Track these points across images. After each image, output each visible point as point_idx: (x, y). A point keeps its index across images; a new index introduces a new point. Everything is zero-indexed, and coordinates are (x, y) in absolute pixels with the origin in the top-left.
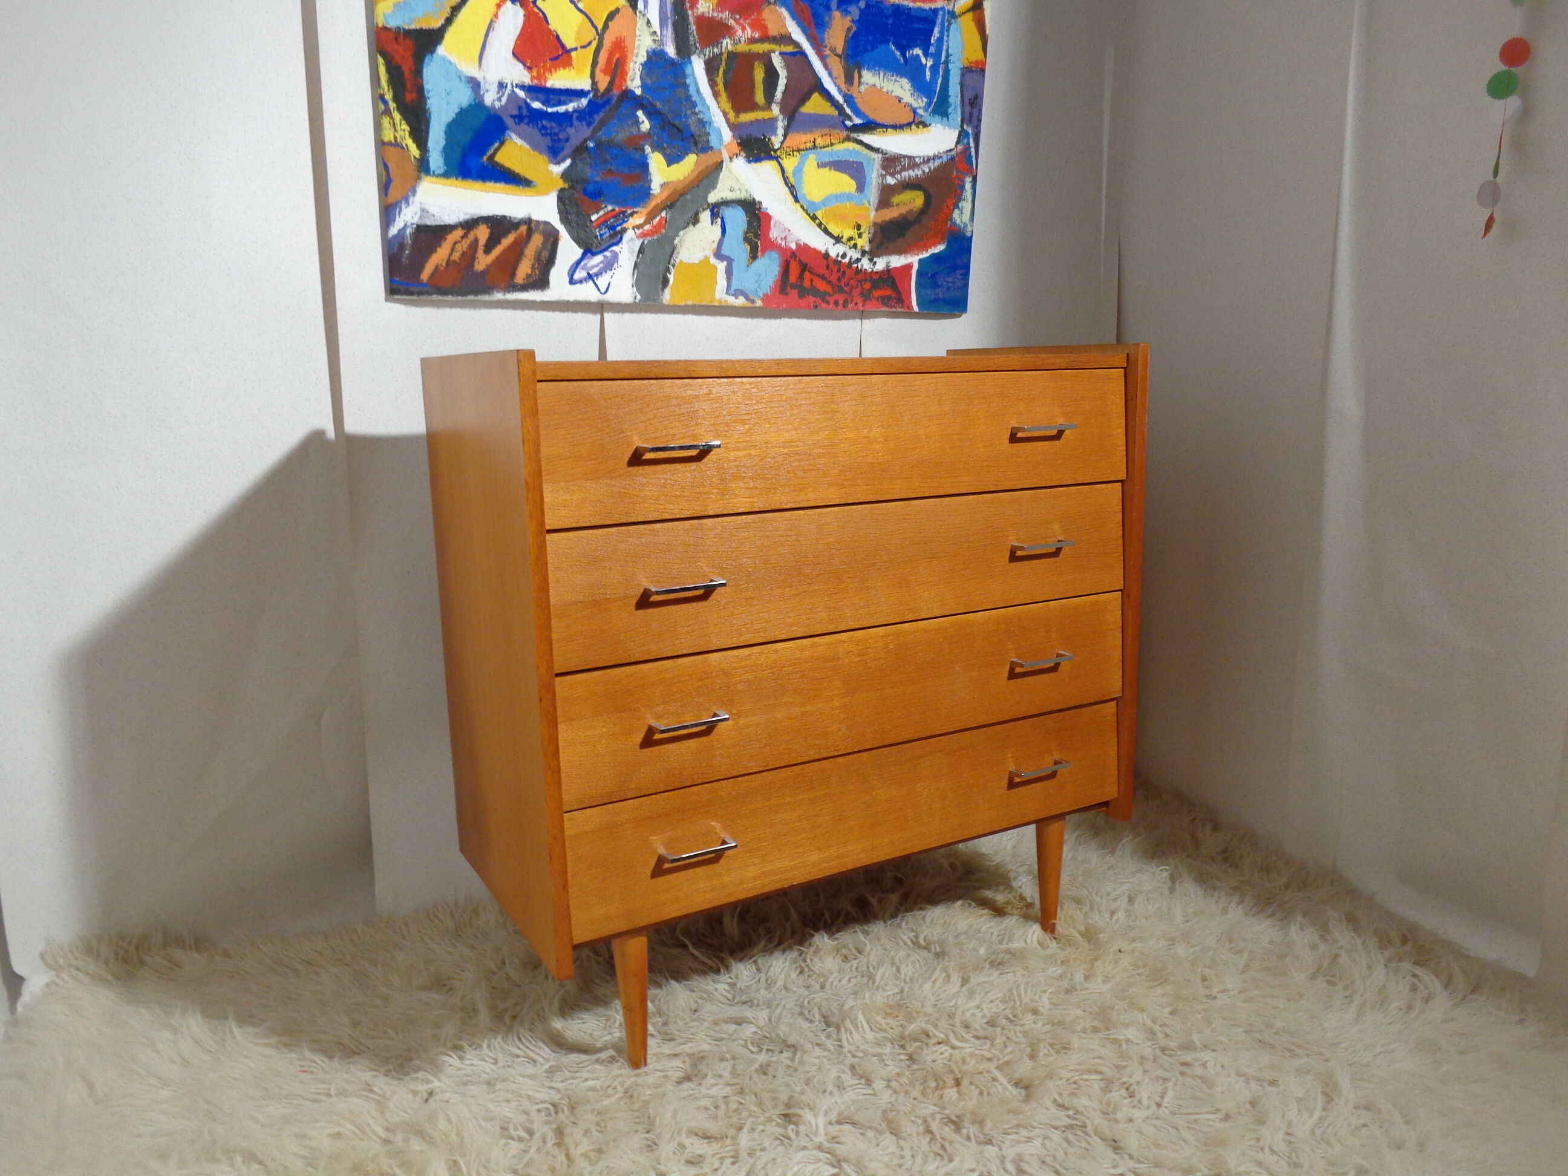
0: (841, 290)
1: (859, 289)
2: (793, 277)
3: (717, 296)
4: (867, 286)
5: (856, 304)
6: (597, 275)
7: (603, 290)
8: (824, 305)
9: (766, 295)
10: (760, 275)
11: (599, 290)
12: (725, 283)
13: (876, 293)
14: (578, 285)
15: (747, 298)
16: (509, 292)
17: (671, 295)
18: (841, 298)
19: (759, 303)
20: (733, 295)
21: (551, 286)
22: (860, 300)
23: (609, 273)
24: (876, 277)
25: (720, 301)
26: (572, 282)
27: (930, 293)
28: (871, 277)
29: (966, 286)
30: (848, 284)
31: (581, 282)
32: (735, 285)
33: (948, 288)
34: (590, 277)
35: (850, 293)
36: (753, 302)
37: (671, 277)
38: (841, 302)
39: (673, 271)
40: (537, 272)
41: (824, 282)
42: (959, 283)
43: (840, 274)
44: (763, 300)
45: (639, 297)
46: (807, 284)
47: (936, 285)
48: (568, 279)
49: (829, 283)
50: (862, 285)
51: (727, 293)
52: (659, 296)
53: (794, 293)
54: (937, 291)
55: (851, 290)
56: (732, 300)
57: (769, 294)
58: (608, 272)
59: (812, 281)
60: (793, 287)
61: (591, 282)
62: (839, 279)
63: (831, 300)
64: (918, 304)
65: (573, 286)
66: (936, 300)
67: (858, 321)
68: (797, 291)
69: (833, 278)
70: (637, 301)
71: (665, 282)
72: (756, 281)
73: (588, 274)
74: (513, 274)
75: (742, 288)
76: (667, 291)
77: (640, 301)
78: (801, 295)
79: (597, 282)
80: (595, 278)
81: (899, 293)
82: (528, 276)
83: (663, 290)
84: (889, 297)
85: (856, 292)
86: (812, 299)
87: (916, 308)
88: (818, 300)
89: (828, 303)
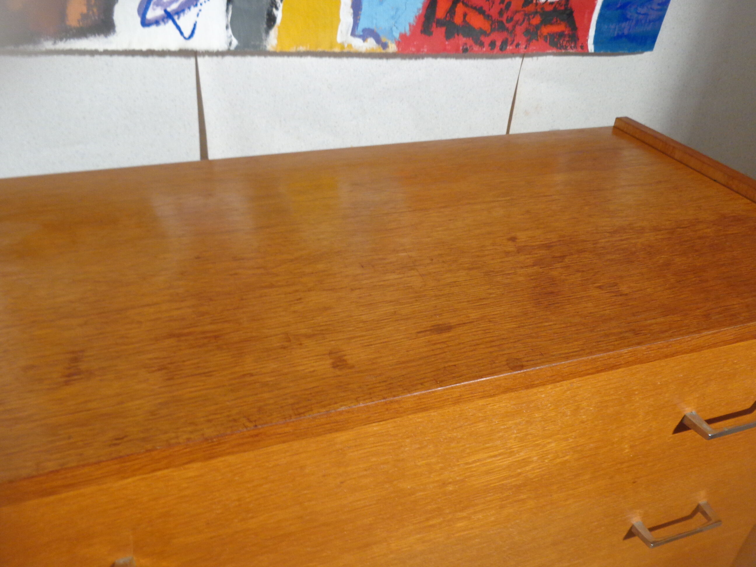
0: (500, 27)
1: (525, 25)
2: (441, 12)
3: (339, 39)
4: (536, 20)
5: (518, 45)
6: (179, 12)
7: (187, 34)
8: (476, 48)
9: (403, 36)
10: (397, 10)
11: (182, 33)
12: (350, 20)
13: (546, 30)
14: (153, 28)
15: (378, 40)
16: (61, 39)
17: (279, 38)
18: (498, 38)
19: (392, 48)
20: (360, 36)
21: (118, 29)
22: (522, 40)
23: (194, 10)
24: (549, 9)
25: (342, 45)
26: (145, 23)
27: (613, 29)
28: (542, 9)
29: (660, 19)
30: (512, 19)
31: (157, 22)
32: (363, 24)
33: (638, 22)
34: (169, 16)
35: (512, 32)
36: (385, 46)
37: (279, 14)
38: (498, 44)
39: (281, 6)
40: (95, 10)
41: (481, 17)
42: (653, 15)
43: (503, 6)
44: (398, 44)
45: (235, 42)
46: (458, 20)
47: (625, 18)
48: (138, 19)
49: (488, 17)
50: (529, 20)
51: (353, 34)
52: (261, 40)
53: (439, 33)
54: (625, 25)
55: (514, 27)
56: (358, 44)
57: (408, 33)
58: (192, 8)
59: (465, 15)
60: (440, 23)
61: (170, 22)
62: (501, 13)
63: (487, 40)
64: (596, 43)
65: (147, 29)
66: (619, 37)
67: (518, 60)
68: (443, 29)
69: (494, 12)
70: (233, 48)
71: (271, 20)
72: (393, 17)
73: (166, 11)
74: (63, 15)
75: (373, 27)
76: (274, 33)
77: (237, 48)
78: (449, 35)
79: (179, 22)
80: (176, 17)
81: (574, 28)
82: (84, 17)
83: (267, 32)
84: (561, 35)
85: (520, 29)
86: (462, 40)
87: (591, 48)
88: (470, 42)
89: (482, 44)
